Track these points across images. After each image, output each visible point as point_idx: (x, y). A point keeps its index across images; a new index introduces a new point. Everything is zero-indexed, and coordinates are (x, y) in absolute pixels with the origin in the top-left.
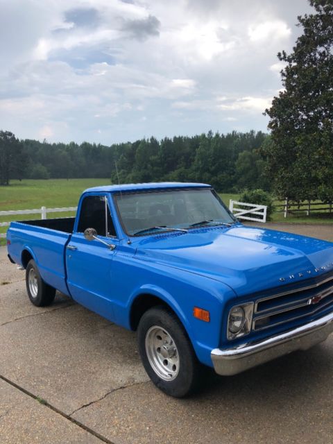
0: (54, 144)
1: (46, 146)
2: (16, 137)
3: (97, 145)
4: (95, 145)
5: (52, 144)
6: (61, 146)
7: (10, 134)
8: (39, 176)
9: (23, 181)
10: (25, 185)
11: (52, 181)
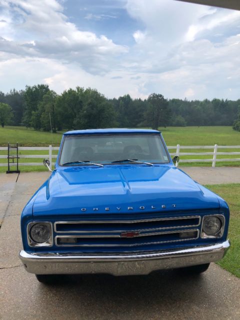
0: (192, 101)
1: (186, 103)
2: (165, 98)
3: (224, 100)
4: (223, 100)
5: (191, 101)
6: (197, 102)
7: (161, 96)
8: (179, 124)
9: (168, 128)
10: (168, 131)
11: (187, 128)
